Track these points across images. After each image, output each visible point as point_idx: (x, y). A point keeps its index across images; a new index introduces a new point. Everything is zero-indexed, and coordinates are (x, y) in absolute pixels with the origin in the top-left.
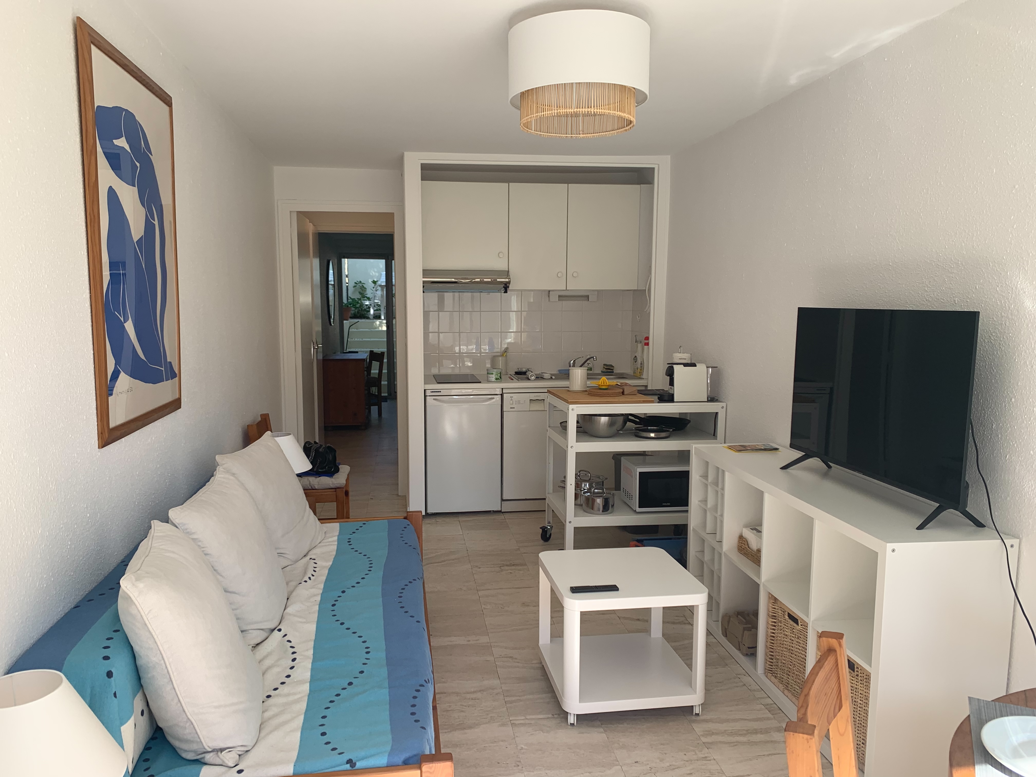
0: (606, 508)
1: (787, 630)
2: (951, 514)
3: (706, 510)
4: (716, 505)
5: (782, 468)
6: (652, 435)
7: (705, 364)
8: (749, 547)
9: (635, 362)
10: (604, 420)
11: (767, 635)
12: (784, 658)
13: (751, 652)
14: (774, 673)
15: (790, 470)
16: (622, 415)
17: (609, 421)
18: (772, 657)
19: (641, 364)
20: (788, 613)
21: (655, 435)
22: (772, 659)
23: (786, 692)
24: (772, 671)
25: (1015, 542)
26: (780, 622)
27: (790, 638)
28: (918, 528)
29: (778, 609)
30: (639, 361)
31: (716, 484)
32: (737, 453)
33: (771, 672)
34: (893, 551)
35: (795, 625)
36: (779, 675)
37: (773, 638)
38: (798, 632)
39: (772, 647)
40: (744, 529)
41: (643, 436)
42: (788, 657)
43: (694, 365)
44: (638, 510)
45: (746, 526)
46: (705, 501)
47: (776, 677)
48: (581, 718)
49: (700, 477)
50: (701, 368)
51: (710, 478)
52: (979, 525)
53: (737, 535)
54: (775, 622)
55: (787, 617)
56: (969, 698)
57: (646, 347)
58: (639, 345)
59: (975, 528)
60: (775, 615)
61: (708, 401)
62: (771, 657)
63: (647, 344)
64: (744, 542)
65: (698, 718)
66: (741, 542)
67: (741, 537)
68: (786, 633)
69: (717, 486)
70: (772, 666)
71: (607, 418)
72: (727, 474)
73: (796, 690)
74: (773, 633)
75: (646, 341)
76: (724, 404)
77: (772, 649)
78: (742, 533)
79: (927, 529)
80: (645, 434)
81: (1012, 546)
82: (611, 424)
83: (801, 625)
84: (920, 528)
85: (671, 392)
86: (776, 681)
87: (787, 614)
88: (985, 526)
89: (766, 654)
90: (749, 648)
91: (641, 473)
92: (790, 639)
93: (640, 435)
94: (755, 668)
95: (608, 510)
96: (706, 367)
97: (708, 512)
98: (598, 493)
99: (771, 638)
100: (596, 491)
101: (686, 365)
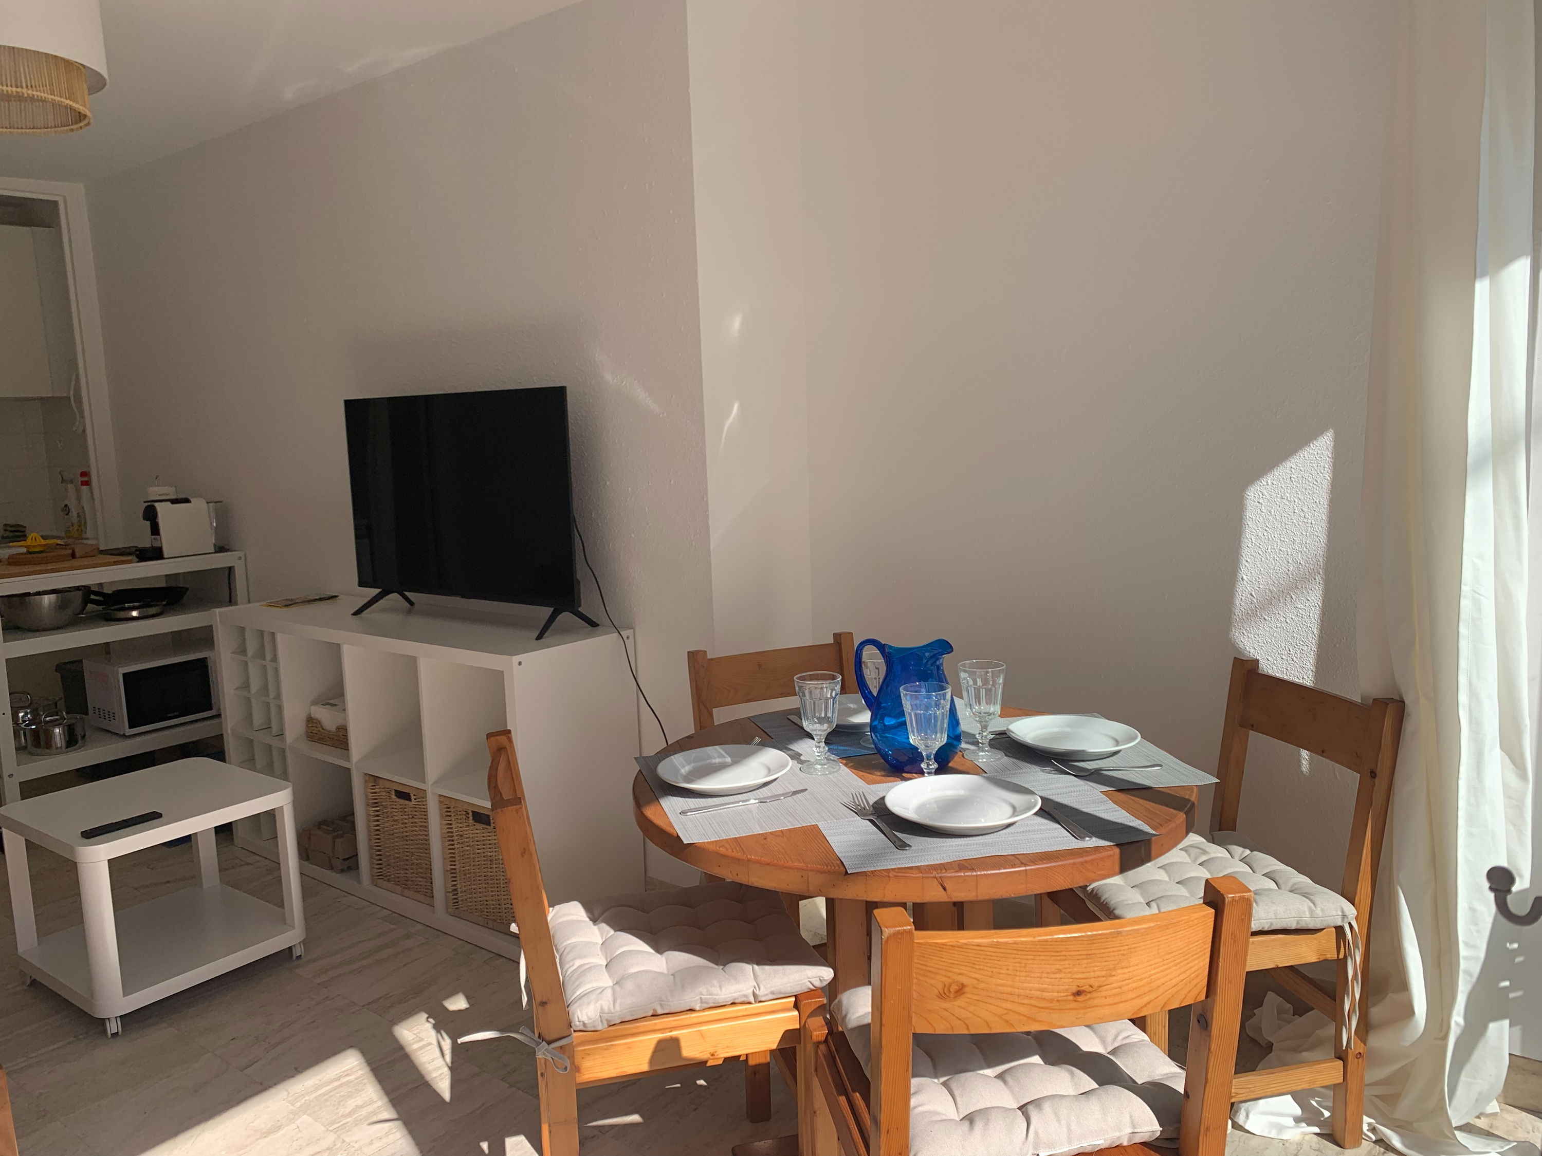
0: (72, 741)
1: (396, 814)
2: (566, 617)
3: (249, 699)
4: (265, 687)
5: (355, 614)
6: (135, 614)
7: (204, 499)
8: (323, 729)
9: (67, 514)
10: (47, 600)
11: (369, 831)
12: (397, 851)
13: (350, 864)
14: (385, 877)
15: (365, 614)
16: (77, 588)
17: (57, 600)
18: (380, 857)
19: (79, 516)
20: (396, 791)
21: (139, 613)
22: (381, 860)
23: (406, 892)
24: (381, 875)
25: (629, 632)
26: (386, 807)
27: (401, 822)
28: (537, 639)
29: (380, 792)
30: (74, 512)
31: (261, 654)
32: (284, 610)
33: (381, 877)
34: (520, 663)
35: (407, 802)
36: (393, 876)
37: (378, 832)
38: (412, 809)
39: (379, 844)
40: (312, 707)
41: (119, 617)
42: (402, 847)
43: (187, 501)
44: (129, 732)
45: (314, 703)
46: (246, 686)
47: (389, 881)
48: (128, 1020)
49: (233, 655)
50: (198, 505)
51: (251, 649)
52: (594, 624)
53: (303, 718)
54: (378, 811)
55: (394, 797)
56: (635, 758)
57: (85, 488)
58: (70, 486)
59: (591, 628)
60: (376, 801)
61: (216, 552)
62: (378, 858)
63: (87, 483)
64: (315, 725)
65: (300, 962)
66: (310, 725)
67: (310, 720)
68: (396, 818)
69: (263, 658)
70: (381, 868)
71: (53, 597)
72: (279, 637)
73: (420, 883)
74: (378, 825)
75: (85, 479)
76: (241, 554)
77: (379, 846)
78: (310, 714)
79: (545, 638)
80: (122, 614)
81: (628, 638)
82: (62, 606)
83: (415, 799)
84: (539, 637)
85: (156, 544)
86: (390, 885)
87: (393, 792)
88: (599, 625)
89: (371, 857)
90: (345, 860)
91: (125, 675)
92: (402, 824)
93: (113, 617)
94: (359, 882)
95: (77, 742)
96: (205, 503)
97: (253, 700)
98: (51, 721)
99: (376, 833)
100: (48, 719)
101: (174, 501)
